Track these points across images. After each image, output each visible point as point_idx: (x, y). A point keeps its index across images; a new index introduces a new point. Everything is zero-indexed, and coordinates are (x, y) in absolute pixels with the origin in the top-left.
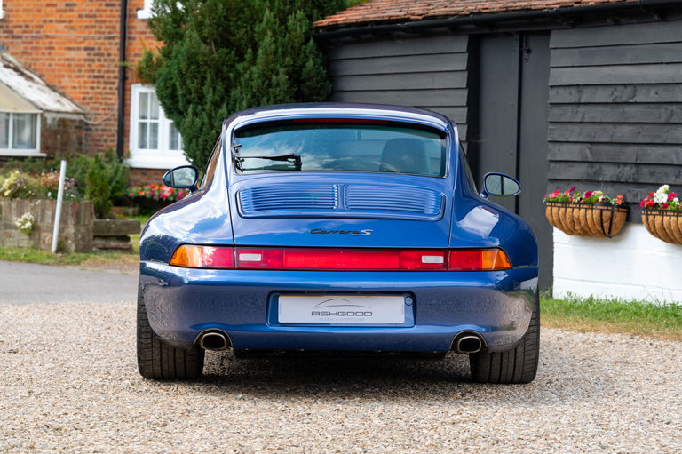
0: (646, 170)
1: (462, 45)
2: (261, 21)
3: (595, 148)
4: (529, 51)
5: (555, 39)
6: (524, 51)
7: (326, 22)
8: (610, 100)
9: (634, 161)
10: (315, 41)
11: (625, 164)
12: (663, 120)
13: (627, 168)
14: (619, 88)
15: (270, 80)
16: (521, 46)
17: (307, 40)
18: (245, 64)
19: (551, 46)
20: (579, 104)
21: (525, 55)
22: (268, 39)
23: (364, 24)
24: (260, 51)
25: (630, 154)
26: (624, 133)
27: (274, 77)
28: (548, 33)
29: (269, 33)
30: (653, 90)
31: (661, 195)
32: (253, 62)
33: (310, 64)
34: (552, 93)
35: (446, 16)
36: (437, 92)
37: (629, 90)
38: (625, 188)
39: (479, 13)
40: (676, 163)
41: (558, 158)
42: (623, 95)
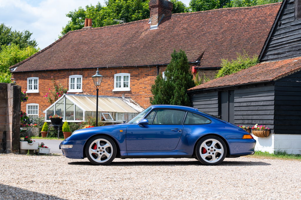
0: (254, 121)
1: (217, 94)
2: (175, 90)
3: (243, 116)
4: (231, 95)
5: (235, 92)
6: (230, 94)
7: (189, 89)
8: (246, 105)
9: (251, 119)
10: (187, 94)
11: (249, 120)
12: (257, 109)
13: (250, 120)
14: (248, 103)
15: (177, 103)
16: (229, 94)
17: (185, 94)
18: (171, 99)
19: (234, 93)
20: (240, 106)
21: (230, 96)
22: (176, 93)
23: (197, 89)
24: (175, 96)
25: (250, 117)
26: (249, 113)
27: (178, 102)
28: (234, 91)
29: (177, 92)
30: (255, 102)
31: (256, 126)
32: (173, 99)
33: (186, 99)
34: (235, 104)
35: (213, 87)
36: (213, 105)
37: (250, 103)
38: (249, 125)
39: (220, 86)
40: (259, 119)
41: (236, 119)
42: (249, 104)
